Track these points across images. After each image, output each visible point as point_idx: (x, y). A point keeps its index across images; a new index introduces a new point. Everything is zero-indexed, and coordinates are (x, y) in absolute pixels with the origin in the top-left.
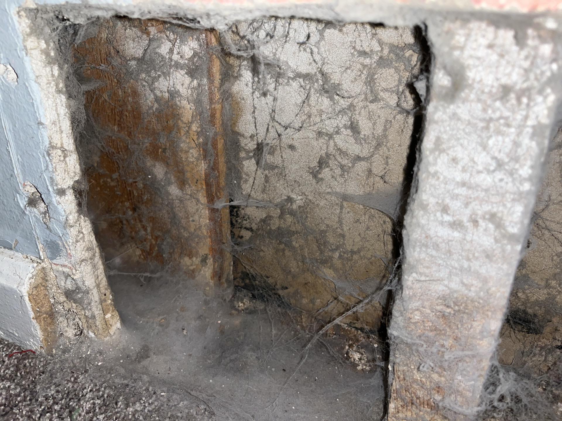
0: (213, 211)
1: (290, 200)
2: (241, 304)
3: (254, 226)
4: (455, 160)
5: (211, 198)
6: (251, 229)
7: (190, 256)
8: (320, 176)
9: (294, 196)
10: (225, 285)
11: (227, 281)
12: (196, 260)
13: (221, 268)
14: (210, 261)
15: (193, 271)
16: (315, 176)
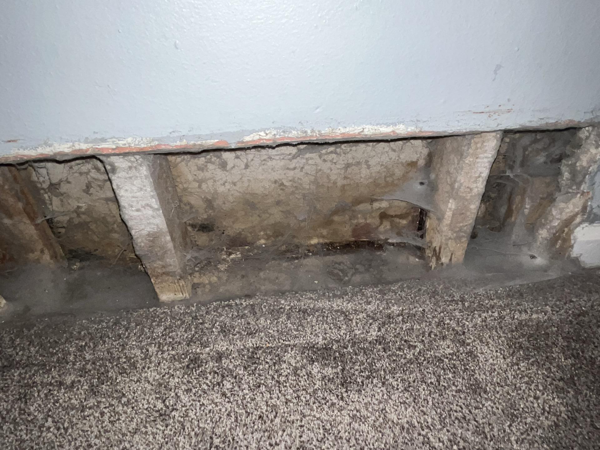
0: (36, 225)
1: (79, 207)
2: (75, 267)
3: (65, 225)
4: (126, 190)
5: (32, 219)
6: (64, 227)
7: (32, 251)
8: (90, 192)
9: (80, 205)
10: (61, 260)
11: (62, 257)
12: (37, 253)
13: (55, 252)
14: (46, 251)
15: (38, 259)
16: (87, 193)
